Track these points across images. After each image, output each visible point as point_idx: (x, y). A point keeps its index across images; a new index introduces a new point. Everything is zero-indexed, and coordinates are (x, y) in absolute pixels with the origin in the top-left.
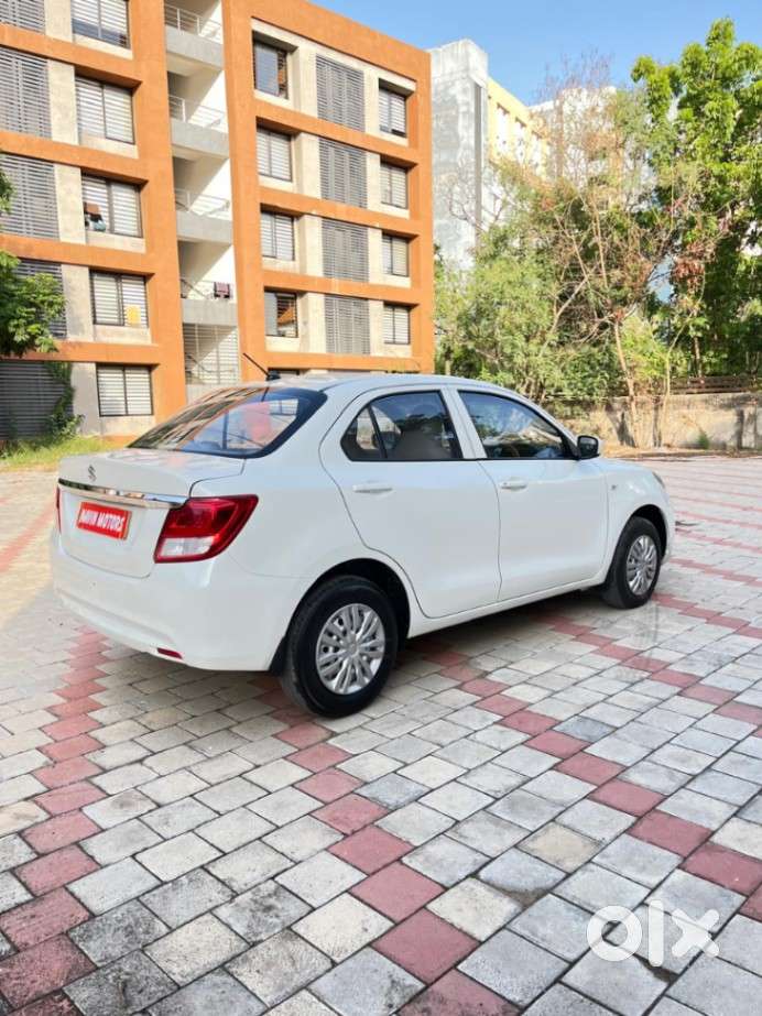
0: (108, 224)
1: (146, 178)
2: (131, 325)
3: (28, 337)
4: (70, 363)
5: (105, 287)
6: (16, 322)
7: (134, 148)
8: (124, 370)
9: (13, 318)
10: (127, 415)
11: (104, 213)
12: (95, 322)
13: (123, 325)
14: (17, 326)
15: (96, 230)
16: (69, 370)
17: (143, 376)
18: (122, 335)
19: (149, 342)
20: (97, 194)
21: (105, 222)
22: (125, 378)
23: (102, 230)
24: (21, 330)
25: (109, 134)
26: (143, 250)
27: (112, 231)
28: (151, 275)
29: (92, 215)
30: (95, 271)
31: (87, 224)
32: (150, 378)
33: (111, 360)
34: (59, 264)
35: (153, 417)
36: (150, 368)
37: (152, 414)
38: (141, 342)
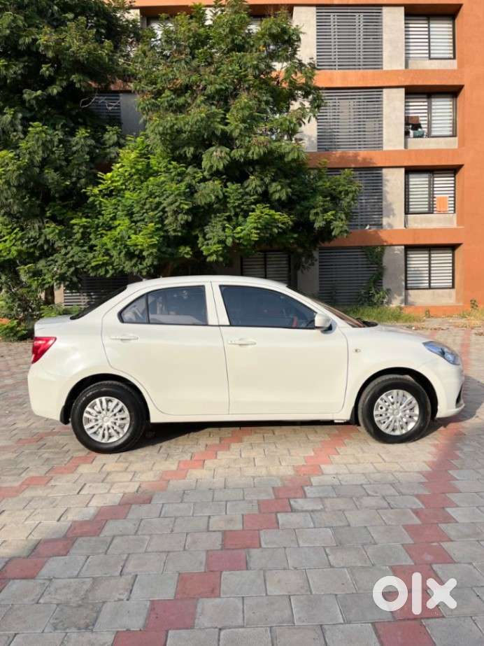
0: (426, 130)
1: (462, 84)
2: (440, 212)
3: (324, 223)
4: (383, 247)
5: (419, 183)
6: (315, 211)
7: (455, 62)
8: (430, 251)
9: (314, 208)
10: (430, 288)
11: (424, 123)
12: (407, 212)
13: (432, 213)
14: (317, 214)
15: (415, 137)
16: (382, 254)
17: (446, 256)
18: (430, 221)
19: (454, 225)
20: (418, 108)
21: (424, 129)
22: (430, 257)
23: (421, 136)
24: (320, 218)
25: (432, 56)
26: (456, 146)
27: (429, 135)
28: (461, 166)
29: (413, 125)
30: (410, 171)
31: (407, 133)
32: (453, 257)
33: (417, 242)
34: (382, 168)
35: (453, 291)
36: (453, 247)
37: (453, 287)
38: (448, 226)
